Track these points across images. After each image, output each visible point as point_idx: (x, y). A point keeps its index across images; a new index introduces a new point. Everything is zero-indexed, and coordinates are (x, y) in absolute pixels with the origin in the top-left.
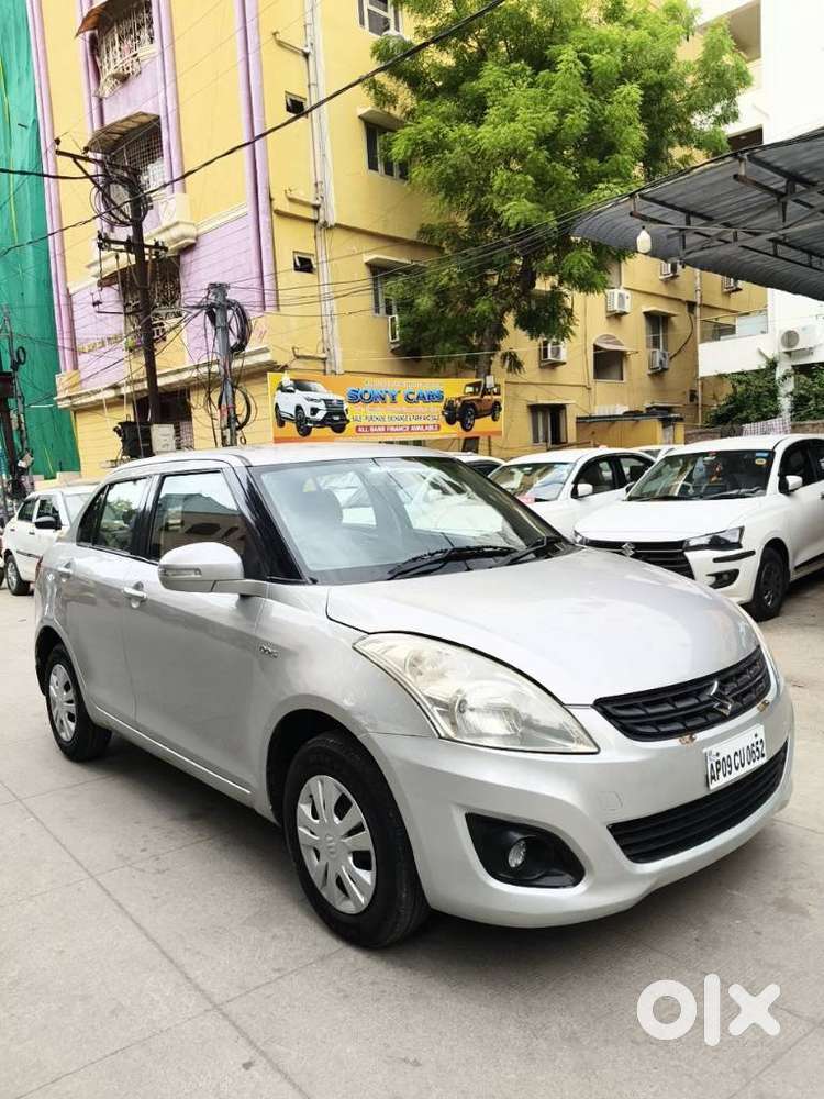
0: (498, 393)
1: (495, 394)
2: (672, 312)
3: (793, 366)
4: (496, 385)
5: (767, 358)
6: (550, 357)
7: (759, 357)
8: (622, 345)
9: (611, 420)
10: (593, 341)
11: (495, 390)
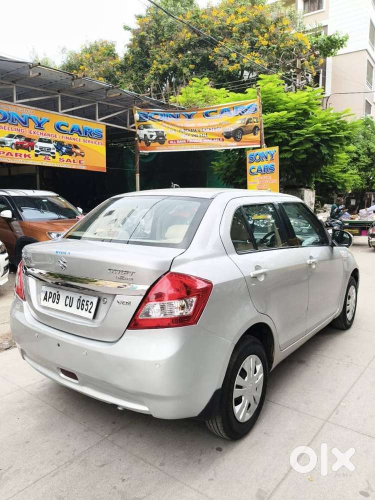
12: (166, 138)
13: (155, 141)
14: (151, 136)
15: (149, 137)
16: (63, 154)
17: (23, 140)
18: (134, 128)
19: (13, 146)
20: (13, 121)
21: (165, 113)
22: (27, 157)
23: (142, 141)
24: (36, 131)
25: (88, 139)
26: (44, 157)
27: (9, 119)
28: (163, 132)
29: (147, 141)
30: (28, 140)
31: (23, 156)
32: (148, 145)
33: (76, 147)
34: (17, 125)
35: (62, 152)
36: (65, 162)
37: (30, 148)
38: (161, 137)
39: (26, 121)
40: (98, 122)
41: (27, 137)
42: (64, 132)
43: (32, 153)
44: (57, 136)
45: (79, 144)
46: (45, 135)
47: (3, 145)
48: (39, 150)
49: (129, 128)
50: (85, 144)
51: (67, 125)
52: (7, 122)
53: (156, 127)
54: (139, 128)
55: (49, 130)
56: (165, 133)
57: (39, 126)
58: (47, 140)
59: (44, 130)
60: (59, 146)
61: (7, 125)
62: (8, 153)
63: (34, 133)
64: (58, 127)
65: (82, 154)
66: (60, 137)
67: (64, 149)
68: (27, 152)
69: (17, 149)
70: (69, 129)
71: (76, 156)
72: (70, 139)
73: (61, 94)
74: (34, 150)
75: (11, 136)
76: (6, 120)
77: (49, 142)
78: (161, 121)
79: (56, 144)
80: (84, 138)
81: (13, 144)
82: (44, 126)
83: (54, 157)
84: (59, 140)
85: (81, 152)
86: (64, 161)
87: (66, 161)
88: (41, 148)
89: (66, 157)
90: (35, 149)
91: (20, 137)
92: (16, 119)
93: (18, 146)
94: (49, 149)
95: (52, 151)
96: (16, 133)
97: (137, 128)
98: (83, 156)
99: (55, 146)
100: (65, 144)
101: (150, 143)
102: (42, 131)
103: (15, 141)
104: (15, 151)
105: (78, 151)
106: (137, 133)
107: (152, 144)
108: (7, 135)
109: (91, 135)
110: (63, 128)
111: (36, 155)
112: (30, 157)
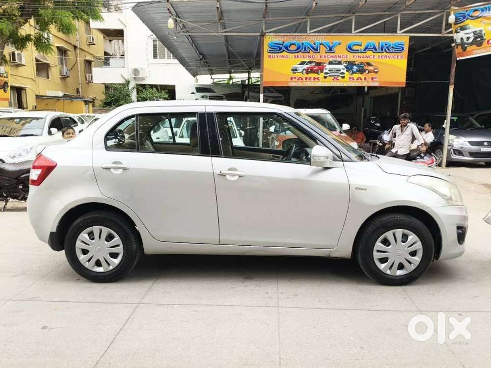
0: (7, 77)
1: (5, 77)
2: (69, 49)
3: (136, 84)
4: (5, 72)
5: (125, 79)
6: (17, 60)
7: (121, 78)
8: (48, 61)
9: (57, 98)
10: (35, 56)
11: (5, 75)
12: (485, 37)
13: (472, 44)
14: (468, 38)
15: (465, 40)
16: (354, 73)
17: (313, 65)
18: (451, 32)
19: (304, 72)
20: (305, 50)
21: (486, 6)
22: (316, 80)
23: (459, 47)
24: (327, 54)
25: (385, 54)
26: (333, 78)
27: (302, 49)
28: (481, 31)
29: (463, 45)
30: (318, 64)
31: (312, 79)
32: (464, 49)
33: (369, 64)
34: (309, 52)
35: (353, 71)
36: (355, 80)
37: (319, 71)
38: (478, 37)
39: (317, 48)
40: (399, 35)
41: (317, 62)
42: (357, 51)
43: (322, 75)
44: (348, 57)
45: (373, 62)
46: (336, 57)
47: (295, 72)
48: (328, 72)
49: (445, 34)
50: (381, 60)
51: (360, 44)
52: (301, 51)
53: (473, 26)
54: (457, 32)
55: (341, 53)
56: (483, 32)
57: (331, 49)
58: (337, 62)
59: (334, 53)
60: (350, 66)
61: (300, 54)
62: (299, 78)
63: (325, 57)
64: (350, 48)
65: (376, 71)
66: (351, 57)
67: (355, 68)
68: (316, 75)
69: (307, 74)
70: (363, 48)
71: (368, 73)
72: (363, 57)
73: (355, 14)
74: (323, 72)
75: (303, 63)
76: (299, 50)
77: (340, 63)
78: (481, 17)
79: (346, 65)
80: (379, 54)
81: (304, 69)
82: (335, 49)
83: (343, 77)
84: (350, 60)
85: (375, 69)
86: (353, 79)
87: (357, 80)
88: (331, 70)
89: (356, 76)
90: (325, 71)
91: (310, 62)
92: (308, 48)
93: (308, 71)
94: (339, 70)
95: (342, 71)
96: (307, 60)
97: (454, 32)
98: (376, 73)
99: (345, 66)
100: (356, 63)
101: (466, 47)
102: (332, 54)
103: (305, 67)
104: (306, 75)
105: (371, 68)
106: (455, 37)
107: (469, 48)
108: (299, 63)
109: (389, 50)
110: (355, 48)
111: (325, 77)
112: (319, 80)
